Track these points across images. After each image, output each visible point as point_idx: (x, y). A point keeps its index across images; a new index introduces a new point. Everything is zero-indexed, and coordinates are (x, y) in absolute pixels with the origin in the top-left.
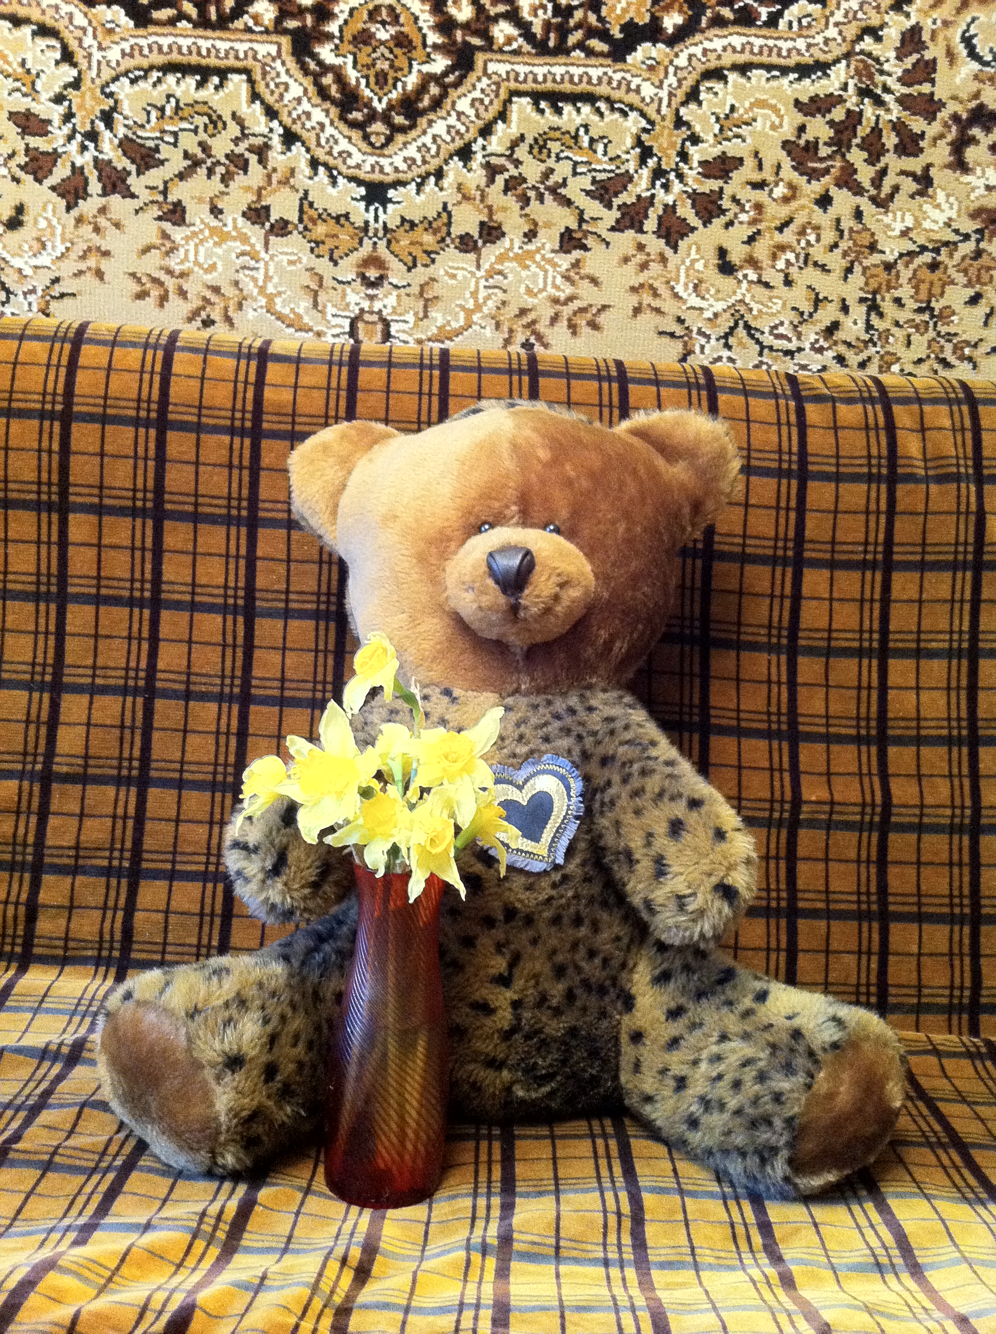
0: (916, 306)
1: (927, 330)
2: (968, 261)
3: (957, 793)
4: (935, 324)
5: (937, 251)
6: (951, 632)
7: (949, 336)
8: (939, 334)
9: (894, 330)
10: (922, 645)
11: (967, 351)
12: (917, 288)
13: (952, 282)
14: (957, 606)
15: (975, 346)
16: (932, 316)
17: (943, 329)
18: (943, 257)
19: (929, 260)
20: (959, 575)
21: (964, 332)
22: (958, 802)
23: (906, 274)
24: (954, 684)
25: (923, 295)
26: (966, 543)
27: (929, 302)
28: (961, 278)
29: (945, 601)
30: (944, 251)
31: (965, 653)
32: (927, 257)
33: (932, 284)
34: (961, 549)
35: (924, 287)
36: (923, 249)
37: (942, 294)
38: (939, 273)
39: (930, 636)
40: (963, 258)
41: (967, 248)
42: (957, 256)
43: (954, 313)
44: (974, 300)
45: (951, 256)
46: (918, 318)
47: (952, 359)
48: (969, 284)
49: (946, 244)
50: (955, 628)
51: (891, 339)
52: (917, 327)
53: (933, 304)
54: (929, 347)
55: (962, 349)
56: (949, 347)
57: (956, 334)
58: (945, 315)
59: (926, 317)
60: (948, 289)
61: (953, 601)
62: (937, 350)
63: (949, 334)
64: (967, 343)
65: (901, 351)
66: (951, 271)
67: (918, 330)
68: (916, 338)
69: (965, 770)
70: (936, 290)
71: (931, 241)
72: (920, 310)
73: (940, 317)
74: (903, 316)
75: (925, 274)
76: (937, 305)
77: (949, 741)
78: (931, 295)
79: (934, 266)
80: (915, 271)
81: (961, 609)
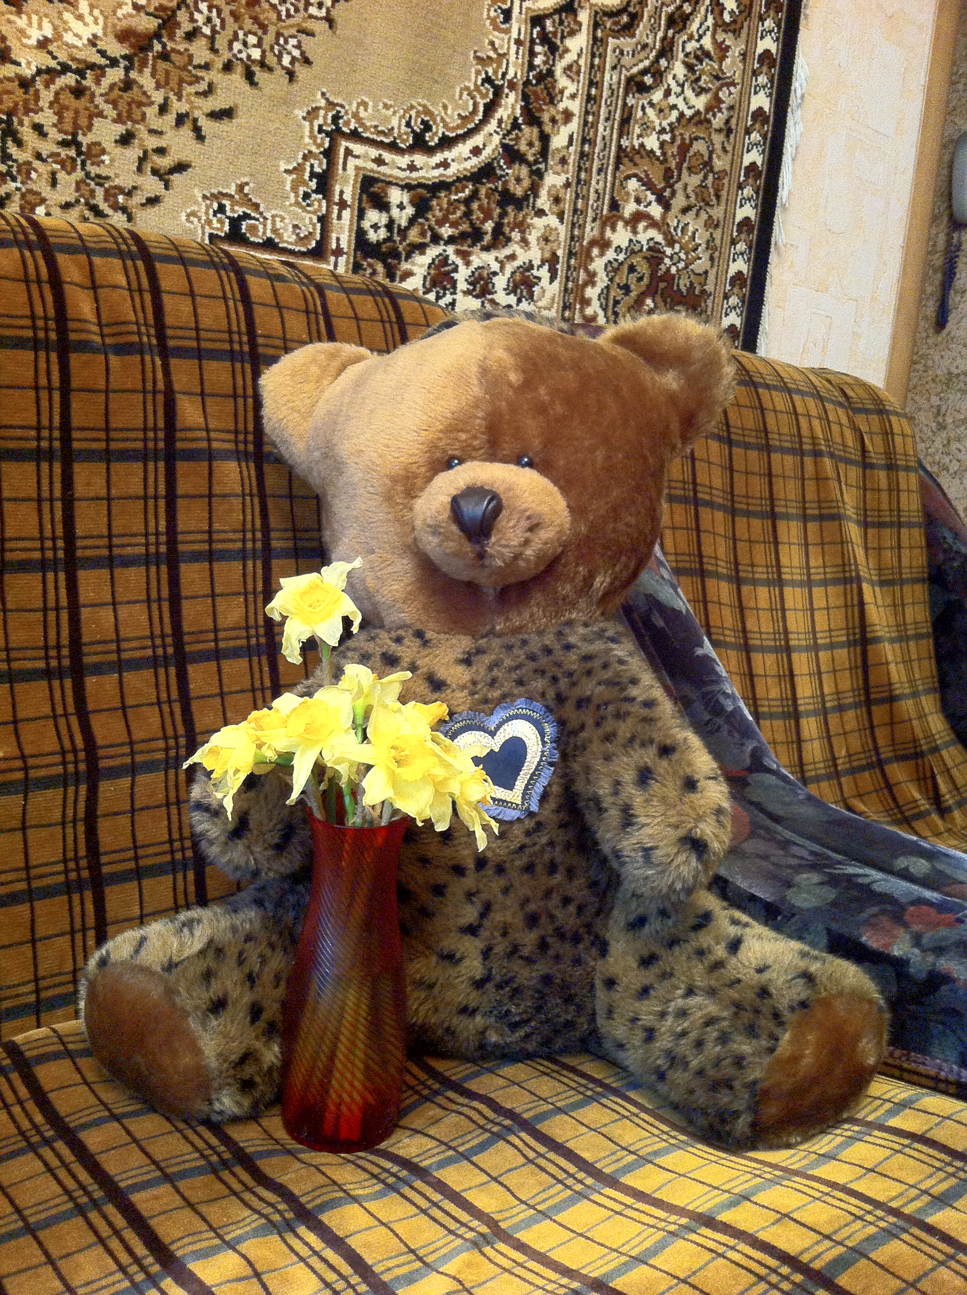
0: (60, 137)
1: (74, 169)
2: (116, 92)
3: (168, 721)
4: (83, 163)
5: (81, 73)
6: (146, 535)
7: (100, 180)
8: (88, 175)
9: (37, 164)
10: (116, 551)
11: (121, 199)
12: (59, 114)
13: (101, 114)
14: (151, 502)
15: (129, 194)
16: (79, 153)
17: (93, 170)
18: (89, 82)
19: (73, 83)
20: (151, 466)
21: (117, 175)
22: (170, 732)
23: (47, 96)
24: (154, 595)
25: (68, 127)
26: (155, 429)
27: (75, 135)
28: (108, 110)
29: (138, 498)
30: (89, 73)
31: (163, 558)
32: (70, 79)
33: (77, 112)
34: (151, 435)
35: (68, 115)
36: (65, 69)
37: (90, 127)
38: (83, 102)
39: (125, 540)
40: (112, 87)
41: (115, 75)
42: (106, 82)
43: (104, 152)
44: (126, 140)
45: (98, 82)
46: (64, 153)
47: (104, 206)
48: (119, 120)
49: (92, 66)
50: (152, 529)
51: (34, 175)
52: (62, 163)
53: (80, 138)
54: (78, 189)
55: (115, 196)
56: (100, 192)
57: (107, 178)
58: (94, 153)
59: (72, 153)
60: (96, 121)
61: (145, 497)
62: (87, 194)
63: (98, 176)
64: (121, 190)
65: (45, 190)
66: (99, 100)
67: (63, 167)
68: (61, 176)
69: (175, 695)
70: (83, 121)
71: (73, 59)
72: (64, 144)
73: (89, 155)
74: (47, 147)
75: (68, 99)
76: (85, 140)
77: (154, 663)
78: (76, 126)
79: (78, 92)
80: (57, 94)
81: (156, 507)
